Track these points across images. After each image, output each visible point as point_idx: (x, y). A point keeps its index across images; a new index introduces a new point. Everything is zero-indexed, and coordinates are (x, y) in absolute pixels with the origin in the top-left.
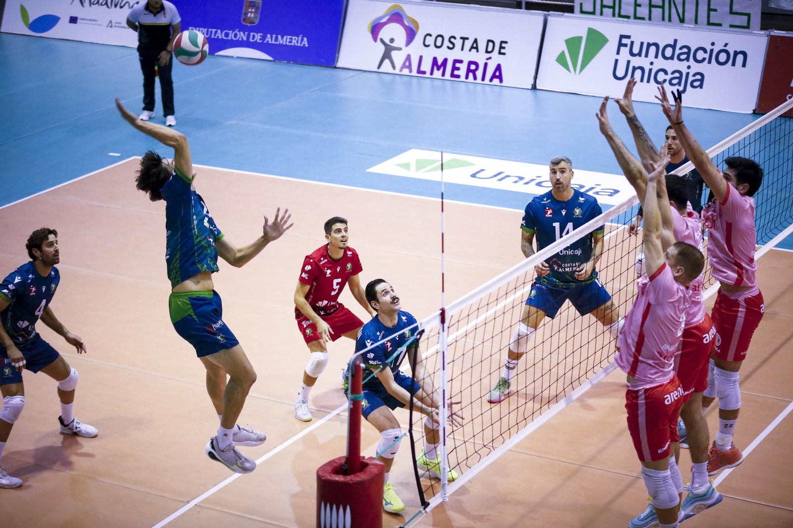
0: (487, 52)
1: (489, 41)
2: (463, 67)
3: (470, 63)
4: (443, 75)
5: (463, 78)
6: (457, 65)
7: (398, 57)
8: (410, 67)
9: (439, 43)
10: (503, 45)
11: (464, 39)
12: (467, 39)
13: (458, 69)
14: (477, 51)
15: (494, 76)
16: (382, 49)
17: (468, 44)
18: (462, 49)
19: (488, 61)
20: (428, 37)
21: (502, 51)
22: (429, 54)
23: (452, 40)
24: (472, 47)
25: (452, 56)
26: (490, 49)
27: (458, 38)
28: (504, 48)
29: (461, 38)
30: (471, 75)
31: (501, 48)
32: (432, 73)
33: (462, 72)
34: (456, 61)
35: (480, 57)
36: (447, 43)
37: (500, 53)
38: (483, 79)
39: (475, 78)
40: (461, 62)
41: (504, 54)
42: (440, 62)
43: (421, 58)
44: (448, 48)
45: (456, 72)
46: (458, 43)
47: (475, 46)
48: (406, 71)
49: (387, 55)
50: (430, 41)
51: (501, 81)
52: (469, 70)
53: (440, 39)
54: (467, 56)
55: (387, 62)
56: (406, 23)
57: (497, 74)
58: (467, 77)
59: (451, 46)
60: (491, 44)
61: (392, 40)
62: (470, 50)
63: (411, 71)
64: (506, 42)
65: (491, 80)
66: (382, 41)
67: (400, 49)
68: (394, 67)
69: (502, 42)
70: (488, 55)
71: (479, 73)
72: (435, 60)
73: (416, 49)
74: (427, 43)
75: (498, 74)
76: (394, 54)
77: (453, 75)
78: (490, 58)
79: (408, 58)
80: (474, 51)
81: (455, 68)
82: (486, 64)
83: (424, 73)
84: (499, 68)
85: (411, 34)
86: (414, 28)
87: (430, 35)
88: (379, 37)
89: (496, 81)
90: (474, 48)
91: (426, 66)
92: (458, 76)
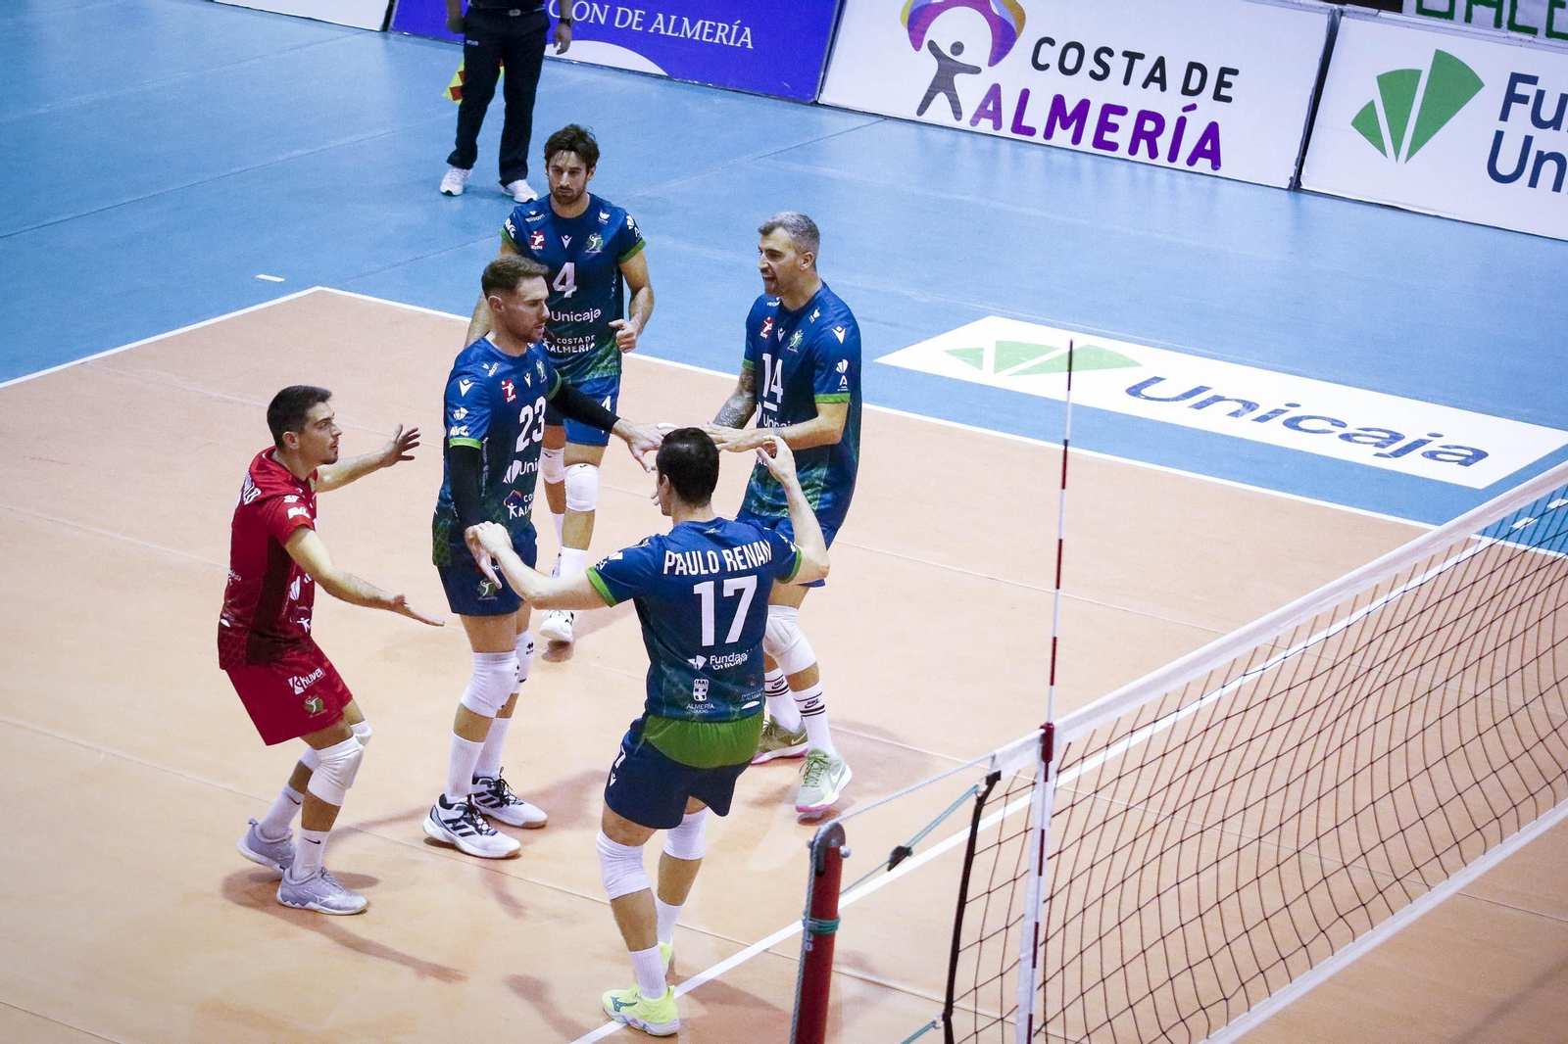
0: (1186, 91)
1: (1192, 66)
2: (1126, 125)
3: (1144, 116)
4: (1076, 139)
5: (1123, 151)
6: (1112, 118)
7: (970, 90)
8: (997, 118)
9: (1070, 64)
10: (1227, 78)
11: (1133, 57)
12: (1141, 56)
13: (1114, 128)
14: (1163, 88)
15: (1198, 153)
16: (929, 67)
17: (1142, 69)
18: (1126, 81)
19: (1187, 115)
20: (1045, 47)
21: (1224, 92)
22: (1046, 87)
23: (1104, 57)
24: (1151, 78)
25: (1100, 95)
26: (1194, 85)
27: (1118, 53)
28: (1229, 85)
29: (1126, 54)
30: (1143, 144)
31: (1221, 83)
32: (1048, 134)
33: (1123, 137)
34: (1108, 109)
35: (1168, 103)
36: (1089, 63)
37: (1217, 97)
38: (1173, 157)
39: (1153, 153)
40: (1122, 111)
41: (1228, 99)
42: (1070, 108)
43: (1025, 95)
44: (1093, 74)
45: (1108, 136)
46: (1118, 65)
47: (1158, 76)
48: (985, 125)
49: (943, 82)
50: (1049, 55)
51: (1216, 164)
52: (1138, 133)
53: (1073, 54)
54: (1138, 98)
55: (941, 99)
56: (995, 10)
57: (1208, 147)
58: (1133, 150)
59: (1100, 71)
60: (1196, 74)
61: (958, 48)
62: (1145, 85)
63: (998, 125)
64: (1235, 72)
65: (1192, 161)
66: (932, 46)
67: (976, 70)
68: (957, 113)
69: (1224, 71)
70: (1189, 100)
71: (1164, 143)
72: (1058, 102)
73: (1014, 73)
74: (1041, 61)
75: (1210, 146)
76: (961, 81)
77: (1099, 142)
78: (1193, 107)
79: (995, 93)
80: (1155, 86)
81: (1104, 126)
82: (1181, 123)
83: (1031, 131)
84: (1212, 131)
85: (1004, 38)
86: (1013, 23)
87: (1052, 42)
88: (927, 39)
89: (1204, 164)
90: (1156, 80)
91: (1037, 115)
92: (1113, 146)
